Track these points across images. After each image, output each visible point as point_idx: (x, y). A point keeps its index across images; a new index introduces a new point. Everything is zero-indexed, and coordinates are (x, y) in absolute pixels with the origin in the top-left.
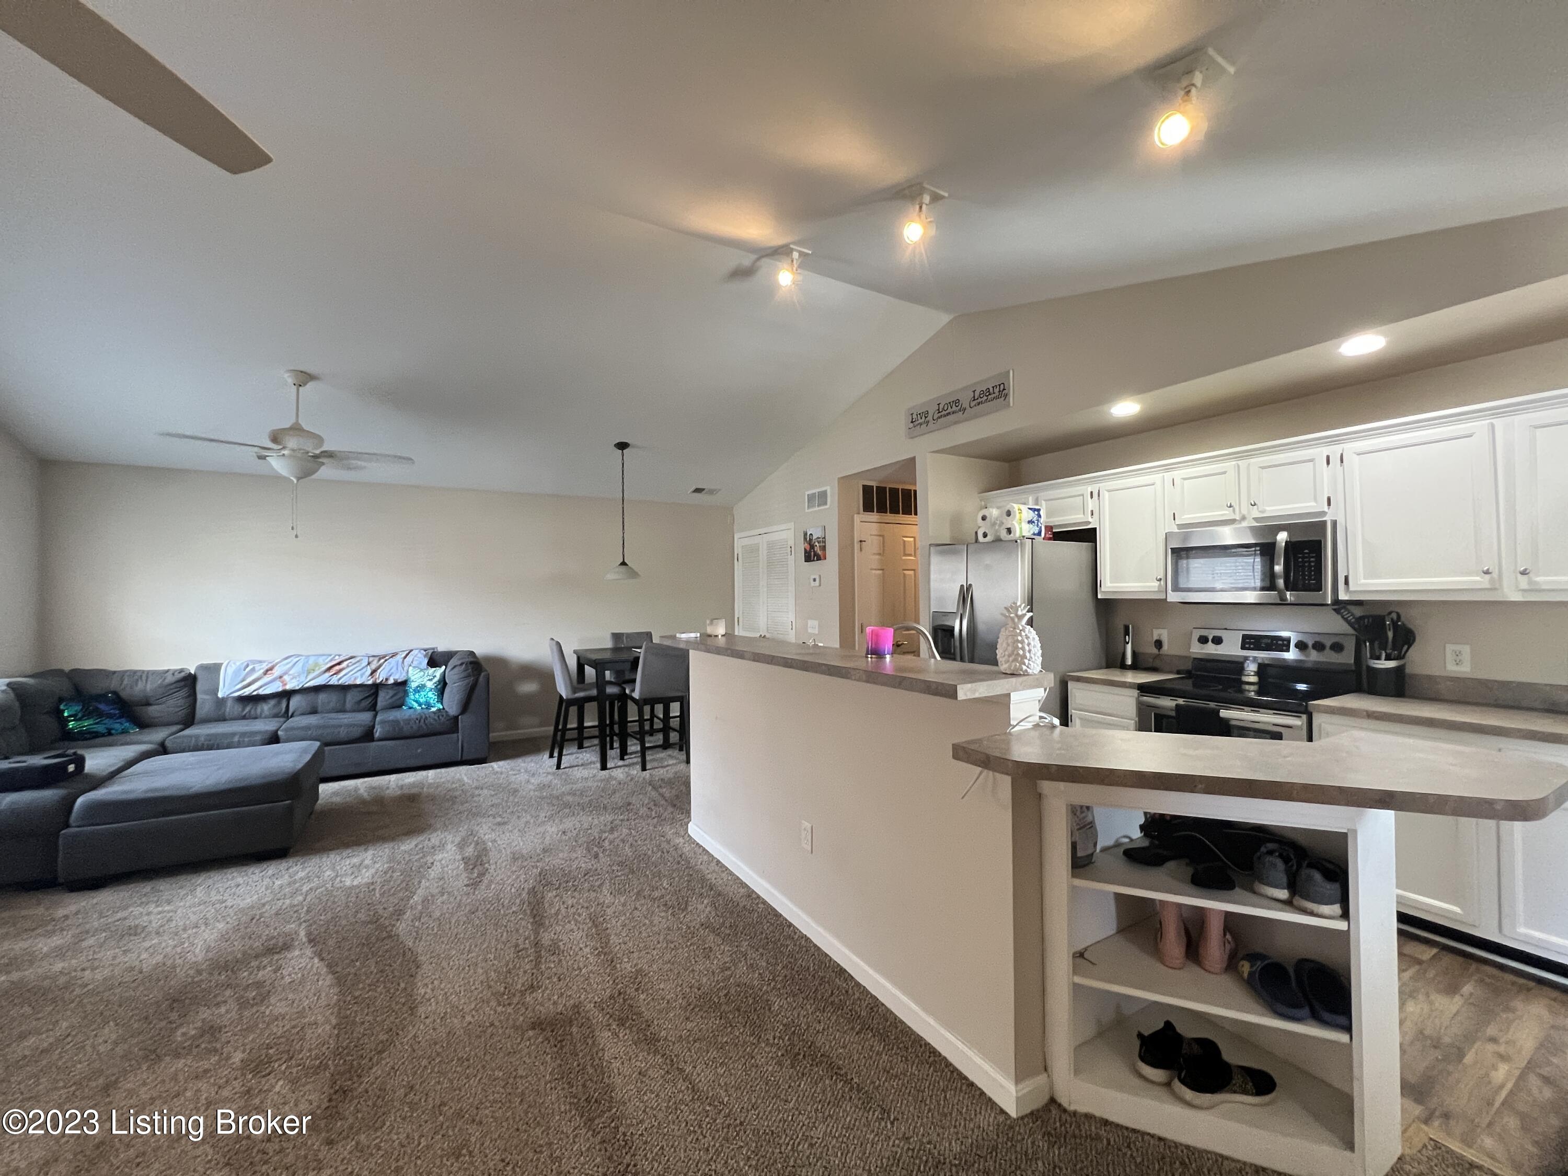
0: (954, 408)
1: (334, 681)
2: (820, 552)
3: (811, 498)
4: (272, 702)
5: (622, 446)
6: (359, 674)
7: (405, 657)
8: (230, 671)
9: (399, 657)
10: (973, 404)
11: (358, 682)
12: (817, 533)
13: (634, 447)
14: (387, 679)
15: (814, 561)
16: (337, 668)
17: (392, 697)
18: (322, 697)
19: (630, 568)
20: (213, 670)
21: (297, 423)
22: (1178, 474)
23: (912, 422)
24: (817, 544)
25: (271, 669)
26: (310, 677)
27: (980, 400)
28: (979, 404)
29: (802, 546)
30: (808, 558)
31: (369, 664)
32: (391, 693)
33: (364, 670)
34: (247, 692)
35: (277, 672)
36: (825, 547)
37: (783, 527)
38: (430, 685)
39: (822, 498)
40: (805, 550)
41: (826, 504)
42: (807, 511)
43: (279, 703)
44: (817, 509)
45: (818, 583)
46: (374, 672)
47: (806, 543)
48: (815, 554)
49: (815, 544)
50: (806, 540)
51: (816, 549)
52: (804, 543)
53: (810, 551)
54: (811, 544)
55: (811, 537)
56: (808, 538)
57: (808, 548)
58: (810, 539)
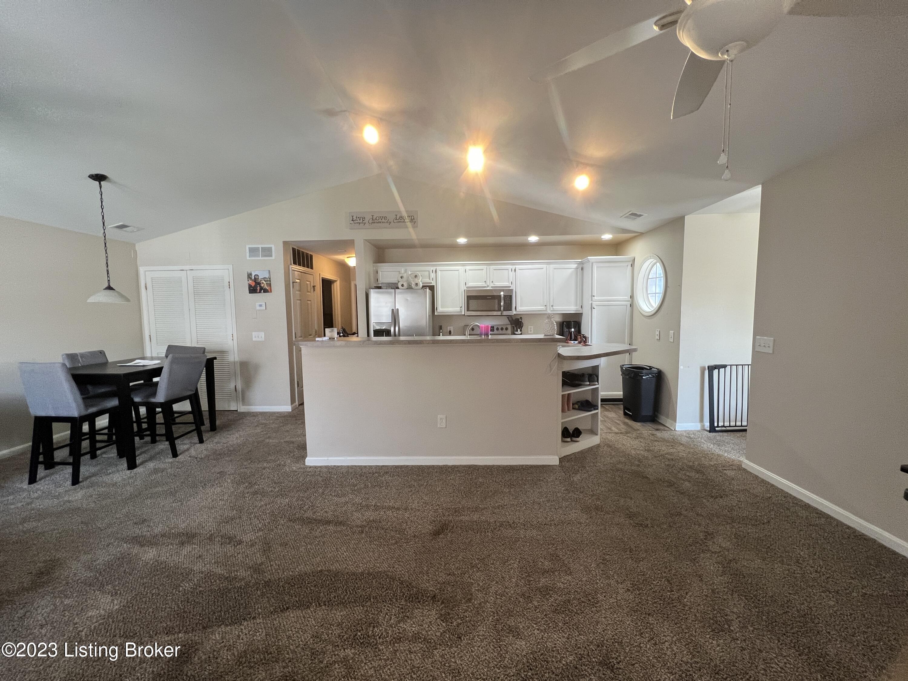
0: (383, 220)
2: (266, 287)
3: (253, 251)
5: (99, 178)
10: (395, 221)
12: (262, 275)
15: (260, 292)
19: (118, 292)
22: (468, 268)
23: (353, 221)
24: (264, 282)
27: (399, 220)
28: (399, 222)
30: (252, 290)
36: (270, 284)
37: (217, 267)
39: (267, 252)
40: (250, 286)
41: (271, 256)
42: (248, 258)
44: (261, 258)
45: (264, 308)
47: (250, 281)
48: (261, 288)
49: (261, 282)
50: (251, 279)
51: (262, 285)
52: (248, 281)
53: (255, 286)
54: (257, 281)
55: (257, 277)
56: (253, 278)
57: (253, 284)
58: (255, 278)
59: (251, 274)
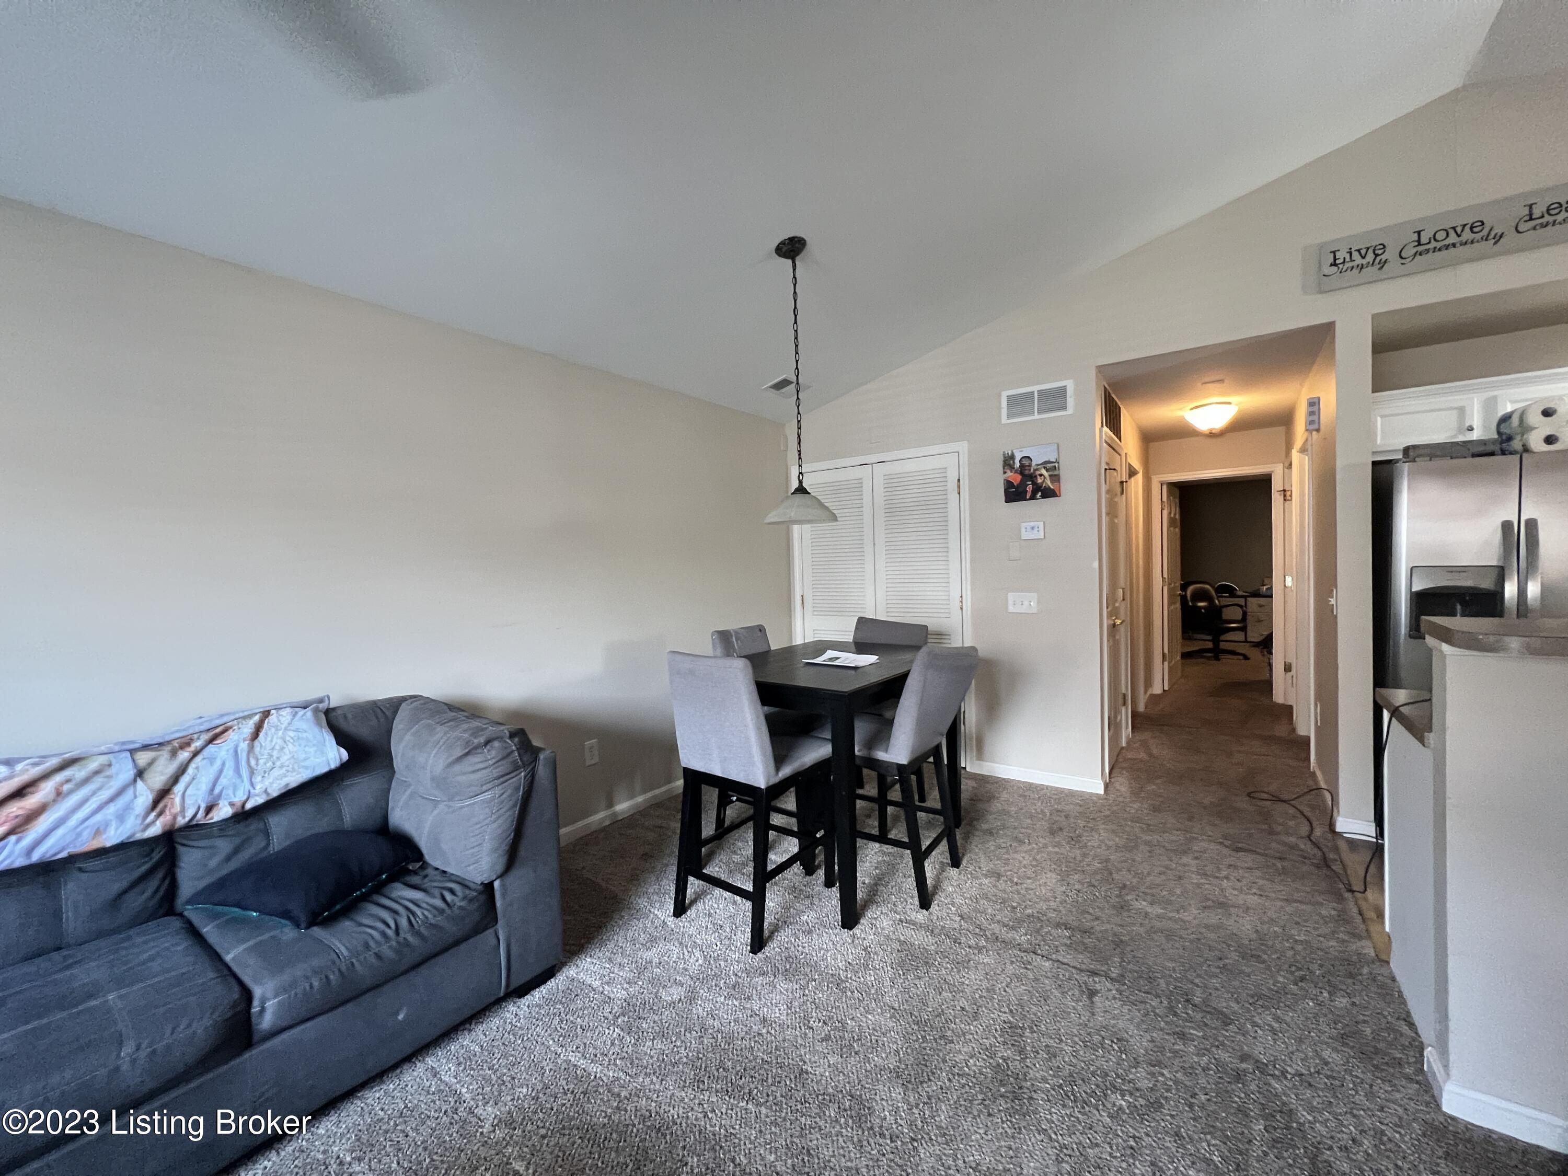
2: (1048, 483)
3: (1019, 404)
5: (793, 248)
6: (112, 809)
7: (256, 735)
9: (239, 736)
10: (1524, 227)
11: (111, 838)
12: (1040, 456)
14: (209, 809)
15: (1033, 497)
17: (228, 859)
23: (1334, 264)
24: (1044, 472)
27: (1548, 219)
29: (998, 480)
30: (1014, 494)
31: (140, 774)
32: (224, 846)
33: (130, 793)
36: (1060, 476)
37: (936, 449)
39: (1049, 400)
40: (1009, 484)
41: (1064, 408)
42: (1004, 420)
44: (1036, 416)
45: (1040, 534)
46: (163, 794)
47: (1009, 474)
48: (1037, 488)
49: (1038, 473)
50: (1012, 468)
51: (1040, 480)
52: (1005, 473)
53: (1023, 484)
54: (1027, 472)
55: (1026, 462)
56: (1017, 465)
57: (1016, 479)
58: (1022, 466)
59: (1012, 457)
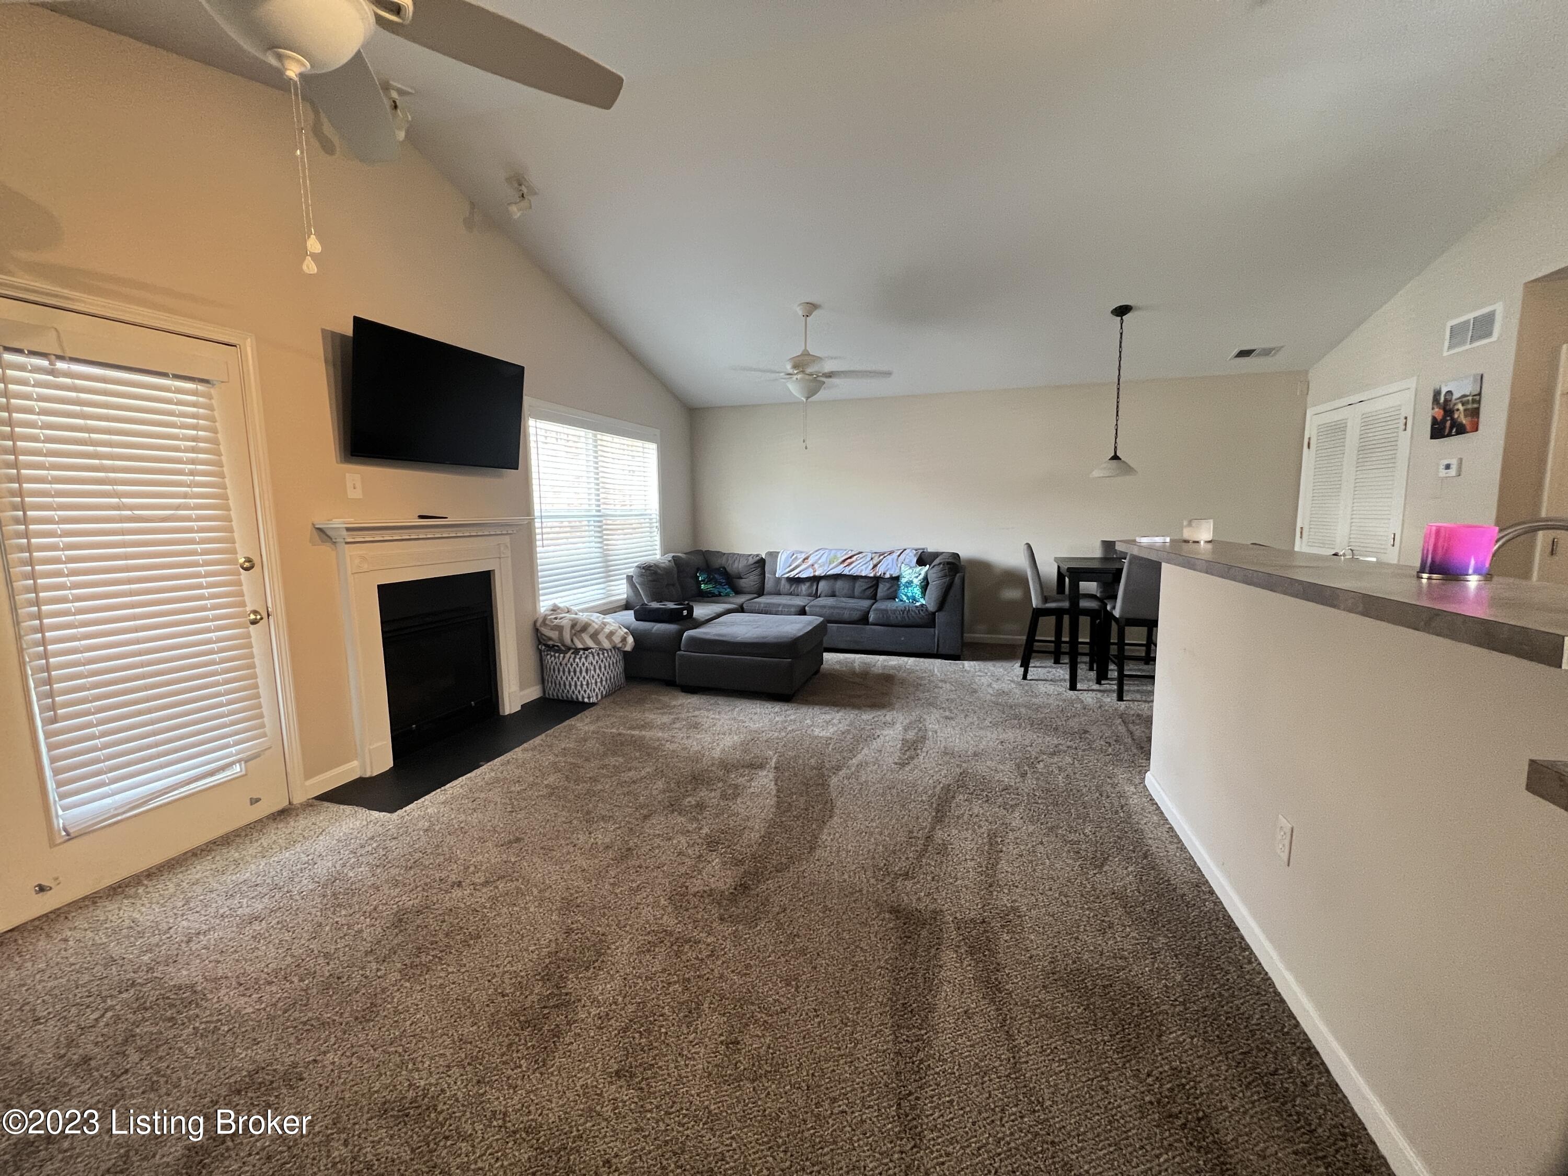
1: (846, 572)
2: (1464, 420)
3: (1457, 334)
4: (808, 584)
5: (1122, 311)
6: (863, 567)
7: (899, 555)
8: (784, 557)
9: (895, 555)
11: (863, 574)
12: (1462, 389)
13: (1138, 308)
14: (884, 574)
15: (1449, 435)
16: (849, 561)
17: (888, 590)
18: (839, 584)
19: (1124, 462)
20: (774, 555)
21: (805, 350)
24: (1460, 406)
25: (807, 558)
26: (831, 566)
30: (1438, 431)
31: (871, 559)
32: (888, 585)
33: (869, 564)
34: (792, 574)
35: (810, 561)
36: (1477, 410)
37: (1394, 387)
38: (916, 581)
39: (1482, 326)
40: (1434, 419)
41: (1490, 334)
42: (1445, 354)
43: (811, 586)
44: (1467, 347)
45: (1453, 472)
46: (875, 566)
47: (1436, 409)
48: (1453, 424)
49: (1456, 407)
50: (1438, 403)
51: (1456, 416)
52: (1433, 409)
53: (1444, 420)
54: (1448, 408)
55: (1449, 397)
56: (1442, 400)
57: (1440, 414)
58: (1446, 401)
